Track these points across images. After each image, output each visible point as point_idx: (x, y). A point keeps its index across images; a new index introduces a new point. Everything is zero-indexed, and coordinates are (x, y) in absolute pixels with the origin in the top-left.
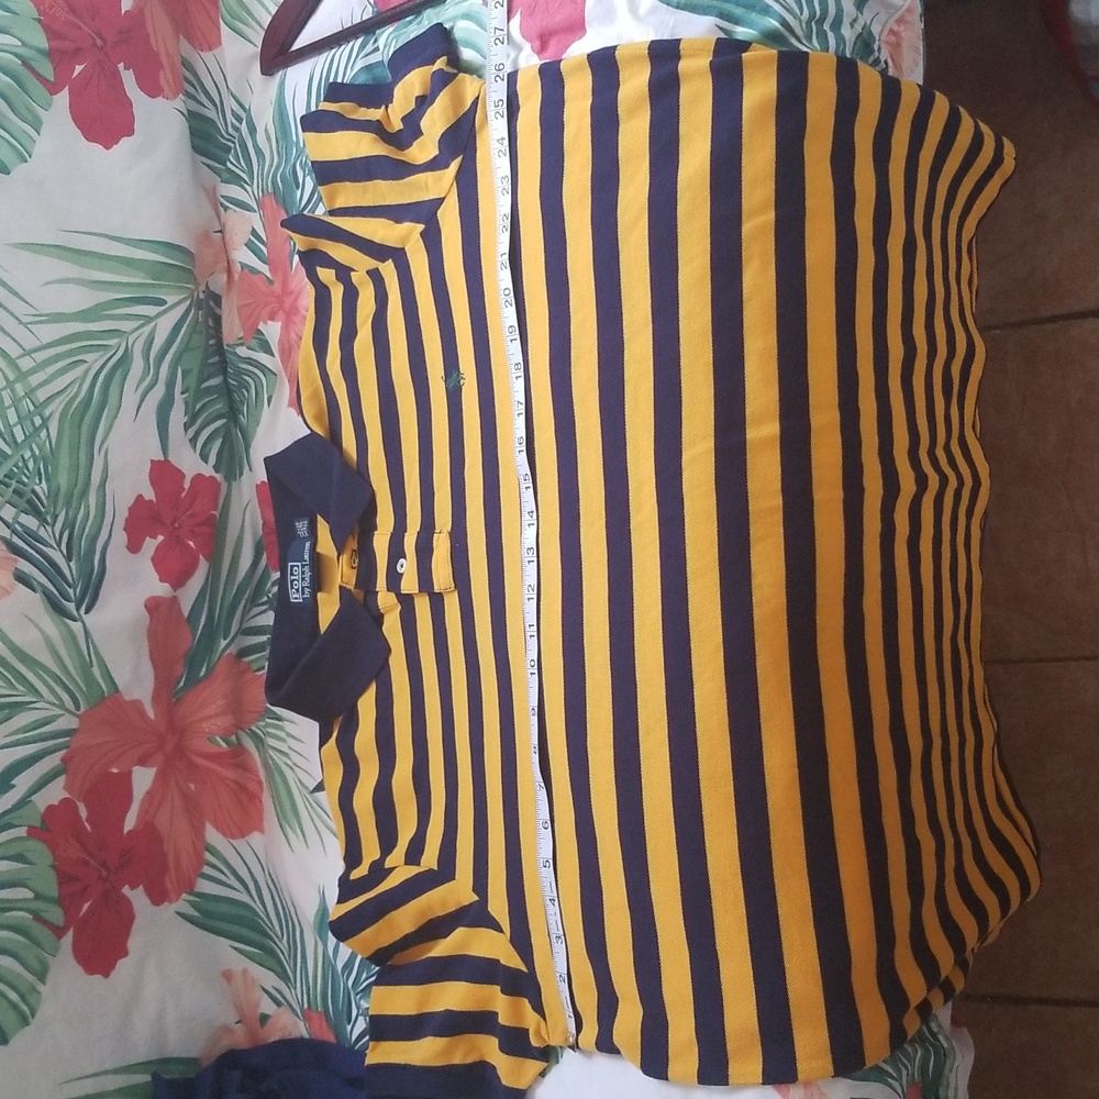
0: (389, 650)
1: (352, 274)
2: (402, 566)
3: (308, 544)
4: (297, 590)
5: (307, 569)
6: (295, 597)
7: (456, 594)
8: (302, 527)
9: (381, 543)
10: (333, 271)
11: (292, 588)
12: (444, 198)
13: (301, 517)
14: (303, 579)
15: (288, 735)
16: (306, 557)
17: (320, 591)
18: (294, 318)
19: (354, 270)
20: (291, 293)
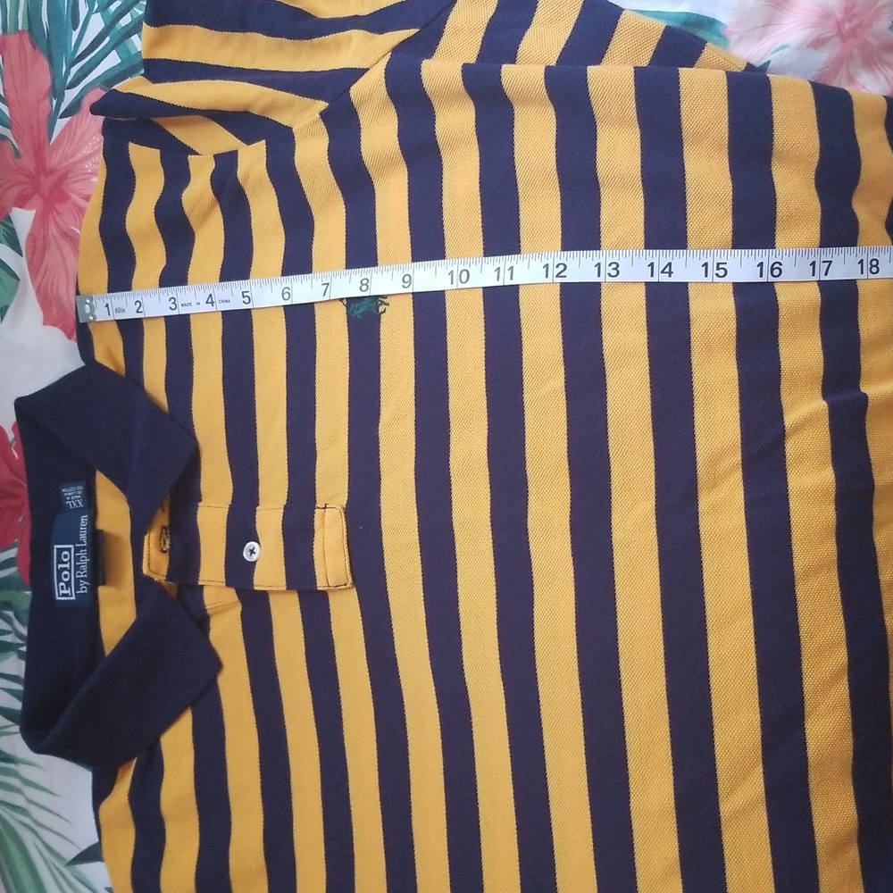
0: (218, 666)
1: (190, 157)
2: (252, 552)
3: (84, 520)
4: (68, 584)
5: (83, 553)
6: (64, 593)
7: (354, 592)
8: (73, 495)
9: (212, 518)
10: (158, 151)
11: (60, 580)
12: (367, 69)
13: (71, 480)
14: (77, 568)
15: (28, 783)
16: (83, 536)
17: (104, 584)
18: (59, 207)
19: (195, 153)
20: (52, 172)
